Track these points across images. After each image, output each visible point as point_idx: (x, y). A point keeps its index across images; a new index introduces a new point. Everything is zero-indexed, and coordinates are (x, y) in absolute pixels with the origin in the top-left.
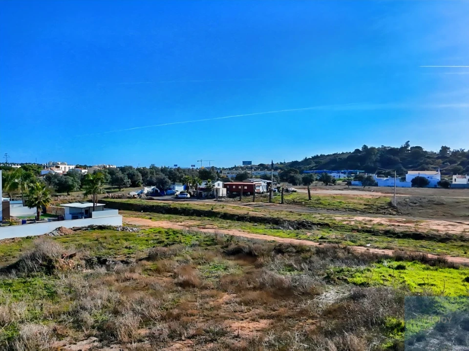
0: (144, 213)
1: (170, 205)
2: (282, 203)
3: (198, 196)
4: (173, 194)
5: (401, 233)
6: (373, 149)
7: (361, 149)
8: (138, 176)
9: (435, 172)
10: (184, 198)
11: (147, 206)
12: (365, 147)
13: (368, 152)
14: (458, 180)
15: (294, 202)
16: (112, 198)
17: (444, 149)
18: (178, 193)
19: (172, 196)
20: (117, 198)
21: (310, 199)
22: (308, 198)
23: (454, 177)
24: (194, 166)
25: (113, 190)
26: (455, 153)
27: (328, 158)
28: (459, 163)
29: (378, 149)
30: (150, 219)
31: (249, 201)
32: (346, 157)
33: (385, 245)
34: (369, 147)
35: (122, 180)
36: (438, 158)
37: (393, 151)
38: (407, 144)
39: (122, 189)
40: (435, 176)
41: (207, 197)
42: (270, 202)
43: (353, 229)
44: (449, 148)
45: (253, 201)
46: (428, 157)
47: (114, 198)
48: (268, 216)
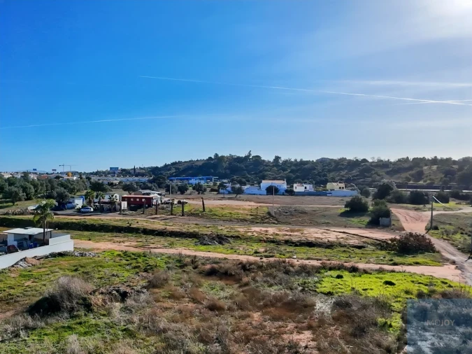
0: (60, 231)
1: (85, 222)
2: (183, 215)
3: (100, 210)
4: (73, 208)
5: (298, 242)
6: (223, 157)
7: (213, 157)
8: (30, 188)
9: (282, 182)
10: (88, 212)
11: (61, 223)
12: (216, 155)
13: (218, 160)
14: (298, 188)
15: (191, 214)
16: (13, 214)
17: (277, 158)
18: (78, 207)
19: (73, 210)
20: (19, 215)
21: (204, 211)
22: (202, 210)
23: (295, 185)
24: (55, 170)
25: (5, 204)
26: (286, 162)
27: (186, 164)
28: (289, 170)
29: (227, 157)
30: (90, 240)
31: (152, 215)
32: (200, 164)
33: (305, 256)
34: (220, 156)
35: (17, 194)
36: (273, 166)
37: (239, 159)
38: (250, 154)
39: (16, 203)
40: (282, 185)
41: (110, 211)
42: (172, 214)
43: (261, 240)
44: (280, 158)
45: (156, 214)
46: (267, 166)
47: (16, 214)
48: (184, 230)
